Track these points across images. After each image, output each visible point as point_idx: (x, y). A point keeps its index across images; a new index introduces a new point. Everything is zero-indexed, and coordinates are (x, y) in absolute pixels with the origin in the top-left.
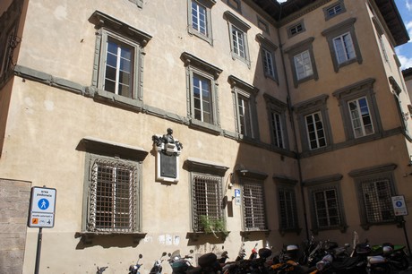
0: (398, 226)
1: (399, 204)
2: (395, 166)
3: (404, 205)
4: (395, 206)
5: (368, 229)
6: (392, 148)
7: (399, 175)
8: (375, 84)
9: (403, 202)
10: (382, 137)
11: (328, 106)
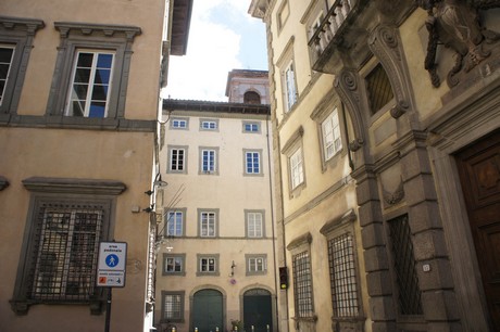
0: (93, 312)
1: (112, 261)
2: (123, 188)
3: (121, 265)
4: (102, 265)
5: (25, 312)
6: (128, 154)
7: (124, 206)
8: (138, 39)
9: (121, 257)
10: (117, 129)
11: (36, 42)
